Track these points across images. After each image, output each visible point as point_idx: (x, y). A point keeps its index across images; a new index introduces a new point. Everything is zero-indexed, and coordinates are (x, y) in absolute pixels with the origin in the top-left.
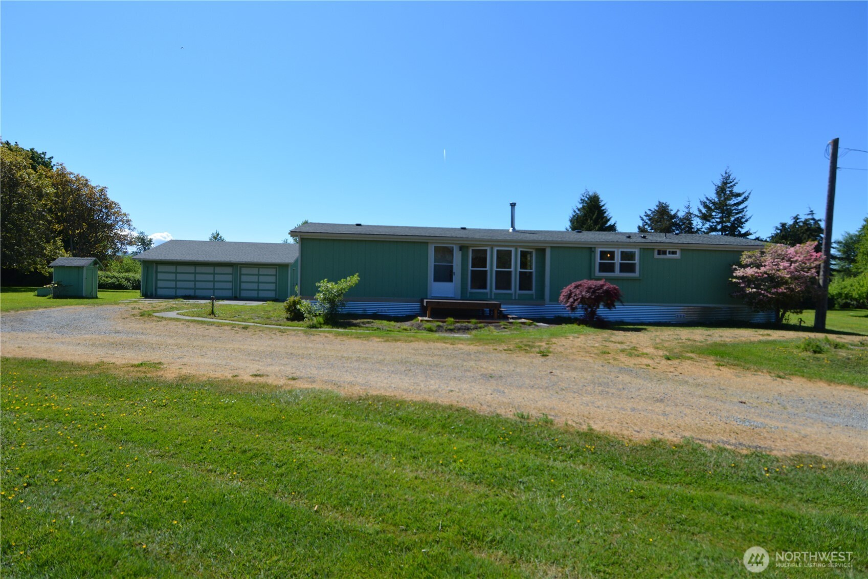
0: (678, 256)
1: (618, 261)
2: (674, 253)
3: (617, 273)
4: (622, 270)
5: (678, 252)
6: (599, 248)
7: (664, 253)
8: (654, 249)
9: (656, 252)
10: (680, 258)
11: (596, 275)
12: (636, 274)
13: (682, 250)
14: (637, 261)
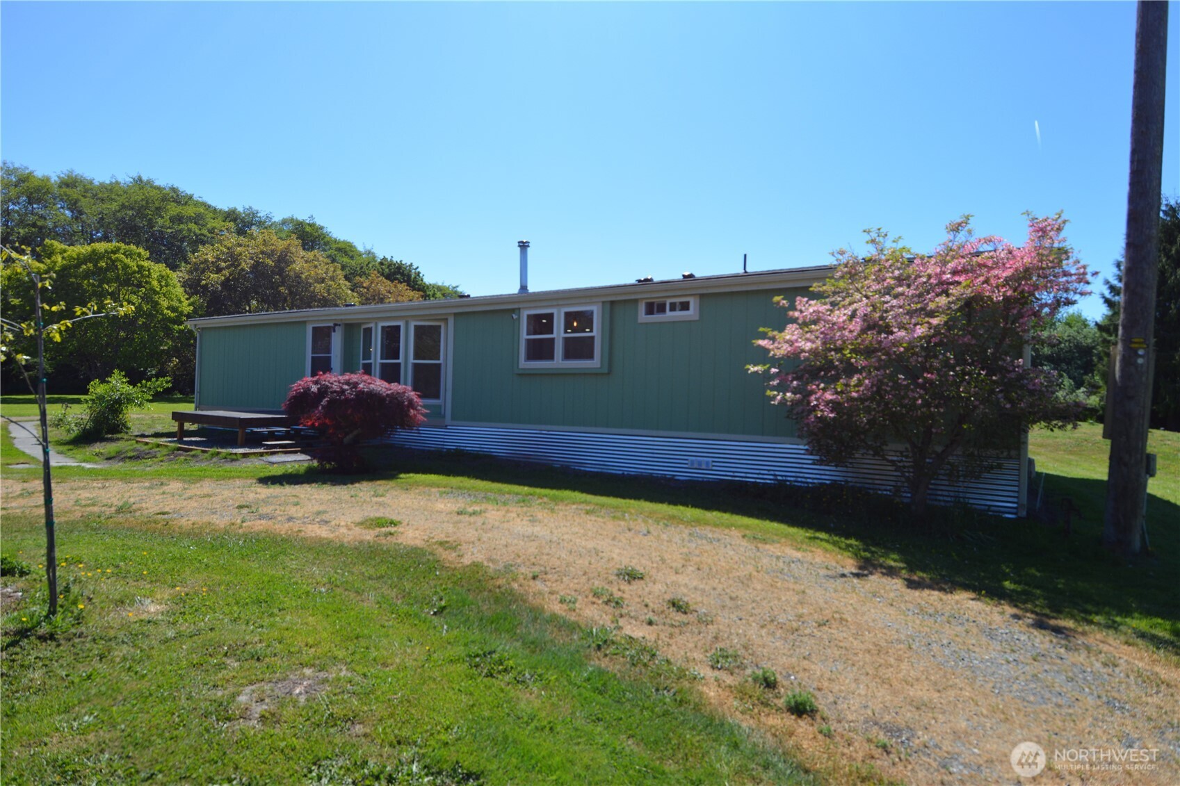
0: (692, 313)
1: (559, 333)
2: (685, 306)
3: (559, 361)
4: (568, 355)
5: (693, 303)
6: (524, 308)
7: (662, 308)
8: (636, 301)
9: (642, 308)
10: (697, 318)
11: (521, 367)
12: (595, 363)
13: (702, 296)
14: (596, 332)
